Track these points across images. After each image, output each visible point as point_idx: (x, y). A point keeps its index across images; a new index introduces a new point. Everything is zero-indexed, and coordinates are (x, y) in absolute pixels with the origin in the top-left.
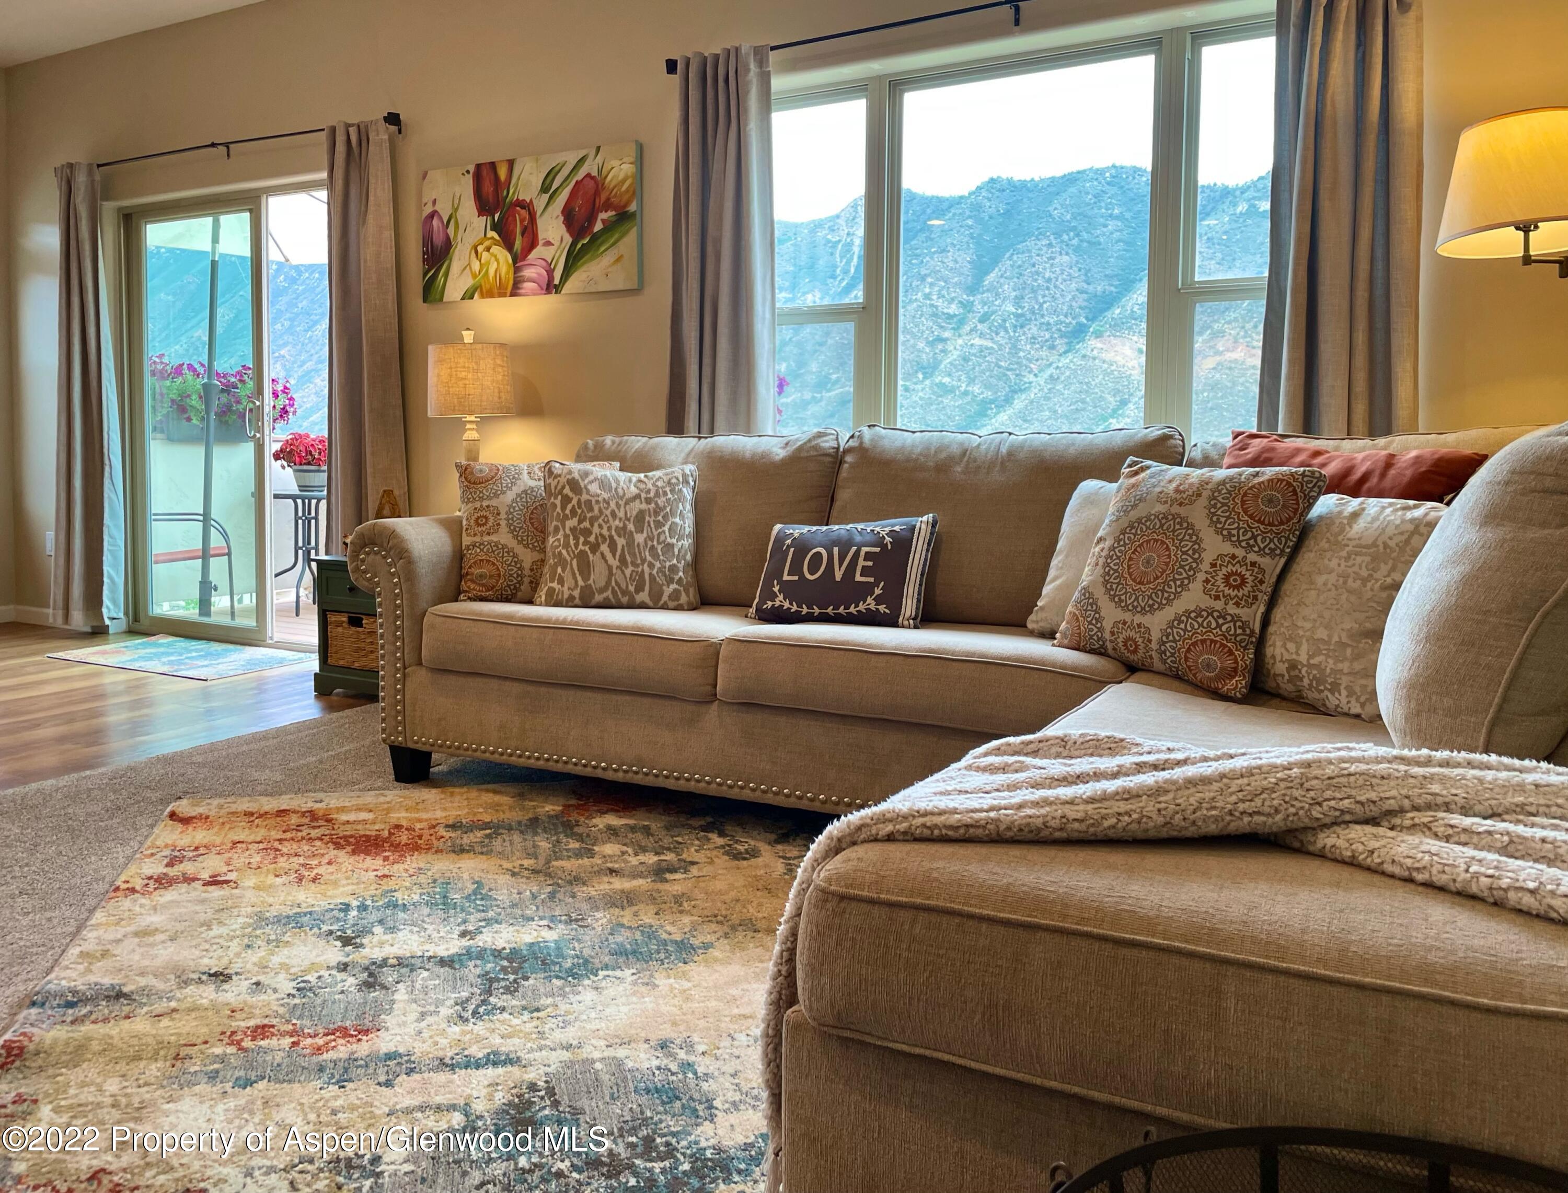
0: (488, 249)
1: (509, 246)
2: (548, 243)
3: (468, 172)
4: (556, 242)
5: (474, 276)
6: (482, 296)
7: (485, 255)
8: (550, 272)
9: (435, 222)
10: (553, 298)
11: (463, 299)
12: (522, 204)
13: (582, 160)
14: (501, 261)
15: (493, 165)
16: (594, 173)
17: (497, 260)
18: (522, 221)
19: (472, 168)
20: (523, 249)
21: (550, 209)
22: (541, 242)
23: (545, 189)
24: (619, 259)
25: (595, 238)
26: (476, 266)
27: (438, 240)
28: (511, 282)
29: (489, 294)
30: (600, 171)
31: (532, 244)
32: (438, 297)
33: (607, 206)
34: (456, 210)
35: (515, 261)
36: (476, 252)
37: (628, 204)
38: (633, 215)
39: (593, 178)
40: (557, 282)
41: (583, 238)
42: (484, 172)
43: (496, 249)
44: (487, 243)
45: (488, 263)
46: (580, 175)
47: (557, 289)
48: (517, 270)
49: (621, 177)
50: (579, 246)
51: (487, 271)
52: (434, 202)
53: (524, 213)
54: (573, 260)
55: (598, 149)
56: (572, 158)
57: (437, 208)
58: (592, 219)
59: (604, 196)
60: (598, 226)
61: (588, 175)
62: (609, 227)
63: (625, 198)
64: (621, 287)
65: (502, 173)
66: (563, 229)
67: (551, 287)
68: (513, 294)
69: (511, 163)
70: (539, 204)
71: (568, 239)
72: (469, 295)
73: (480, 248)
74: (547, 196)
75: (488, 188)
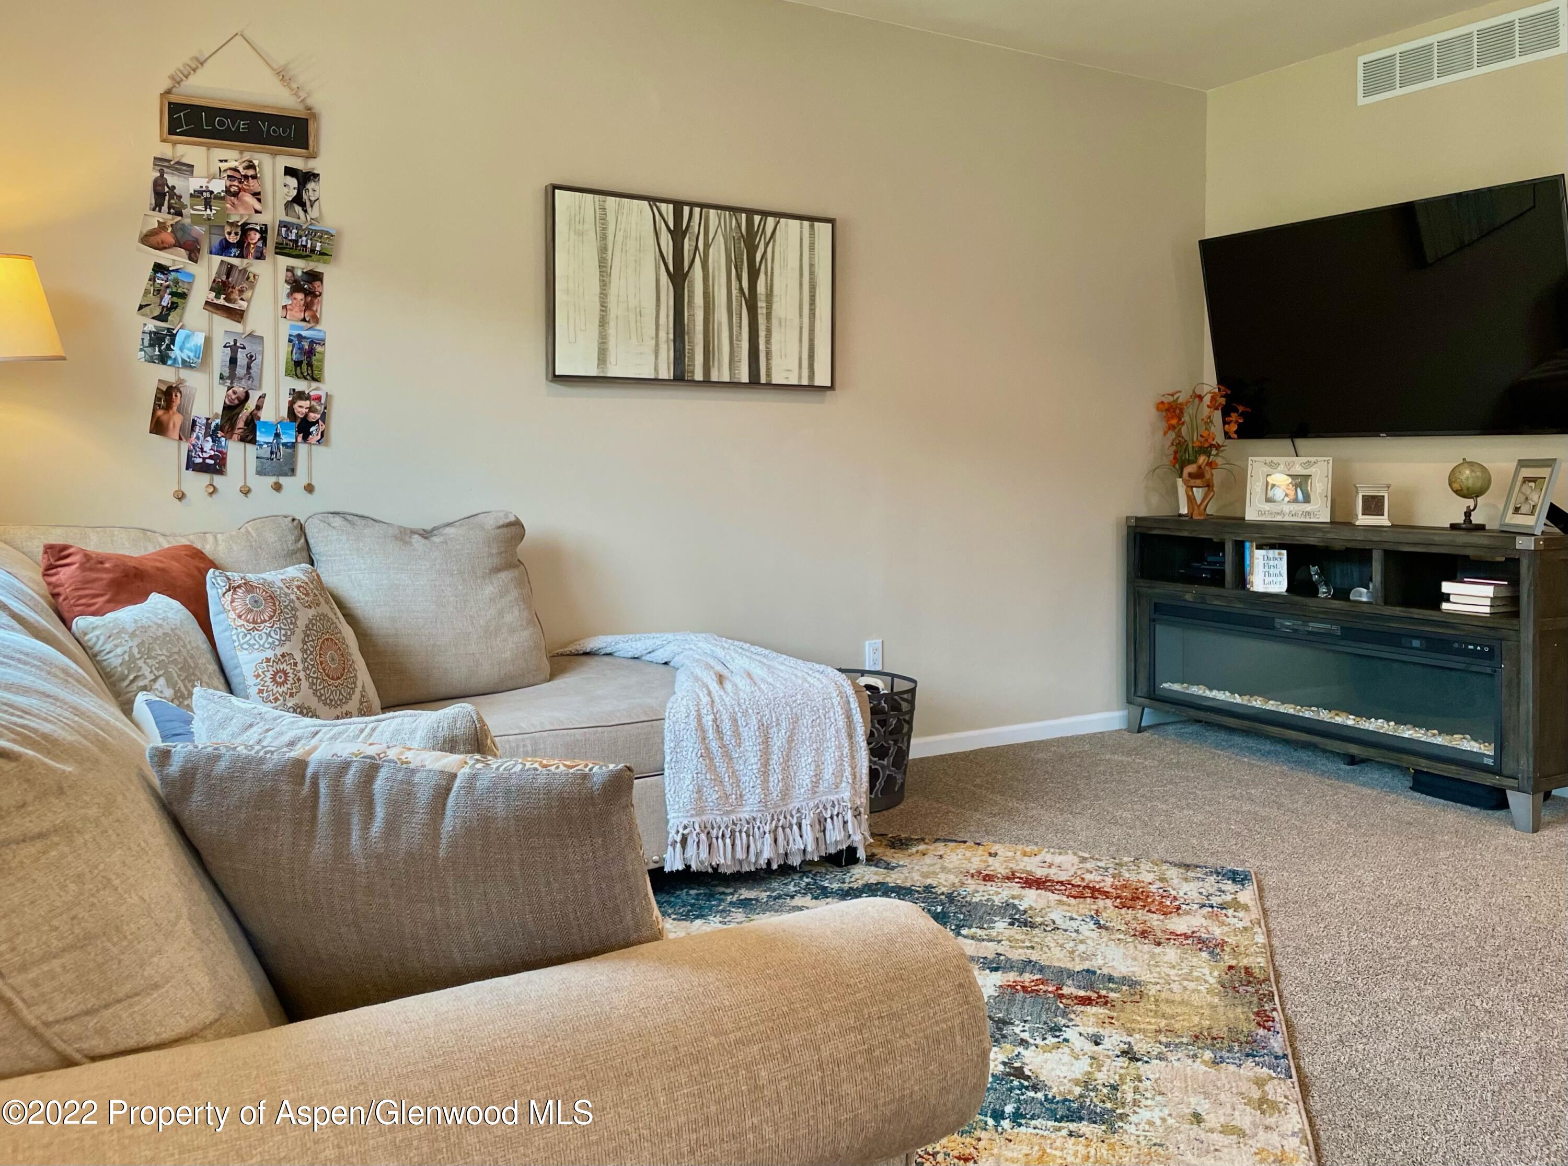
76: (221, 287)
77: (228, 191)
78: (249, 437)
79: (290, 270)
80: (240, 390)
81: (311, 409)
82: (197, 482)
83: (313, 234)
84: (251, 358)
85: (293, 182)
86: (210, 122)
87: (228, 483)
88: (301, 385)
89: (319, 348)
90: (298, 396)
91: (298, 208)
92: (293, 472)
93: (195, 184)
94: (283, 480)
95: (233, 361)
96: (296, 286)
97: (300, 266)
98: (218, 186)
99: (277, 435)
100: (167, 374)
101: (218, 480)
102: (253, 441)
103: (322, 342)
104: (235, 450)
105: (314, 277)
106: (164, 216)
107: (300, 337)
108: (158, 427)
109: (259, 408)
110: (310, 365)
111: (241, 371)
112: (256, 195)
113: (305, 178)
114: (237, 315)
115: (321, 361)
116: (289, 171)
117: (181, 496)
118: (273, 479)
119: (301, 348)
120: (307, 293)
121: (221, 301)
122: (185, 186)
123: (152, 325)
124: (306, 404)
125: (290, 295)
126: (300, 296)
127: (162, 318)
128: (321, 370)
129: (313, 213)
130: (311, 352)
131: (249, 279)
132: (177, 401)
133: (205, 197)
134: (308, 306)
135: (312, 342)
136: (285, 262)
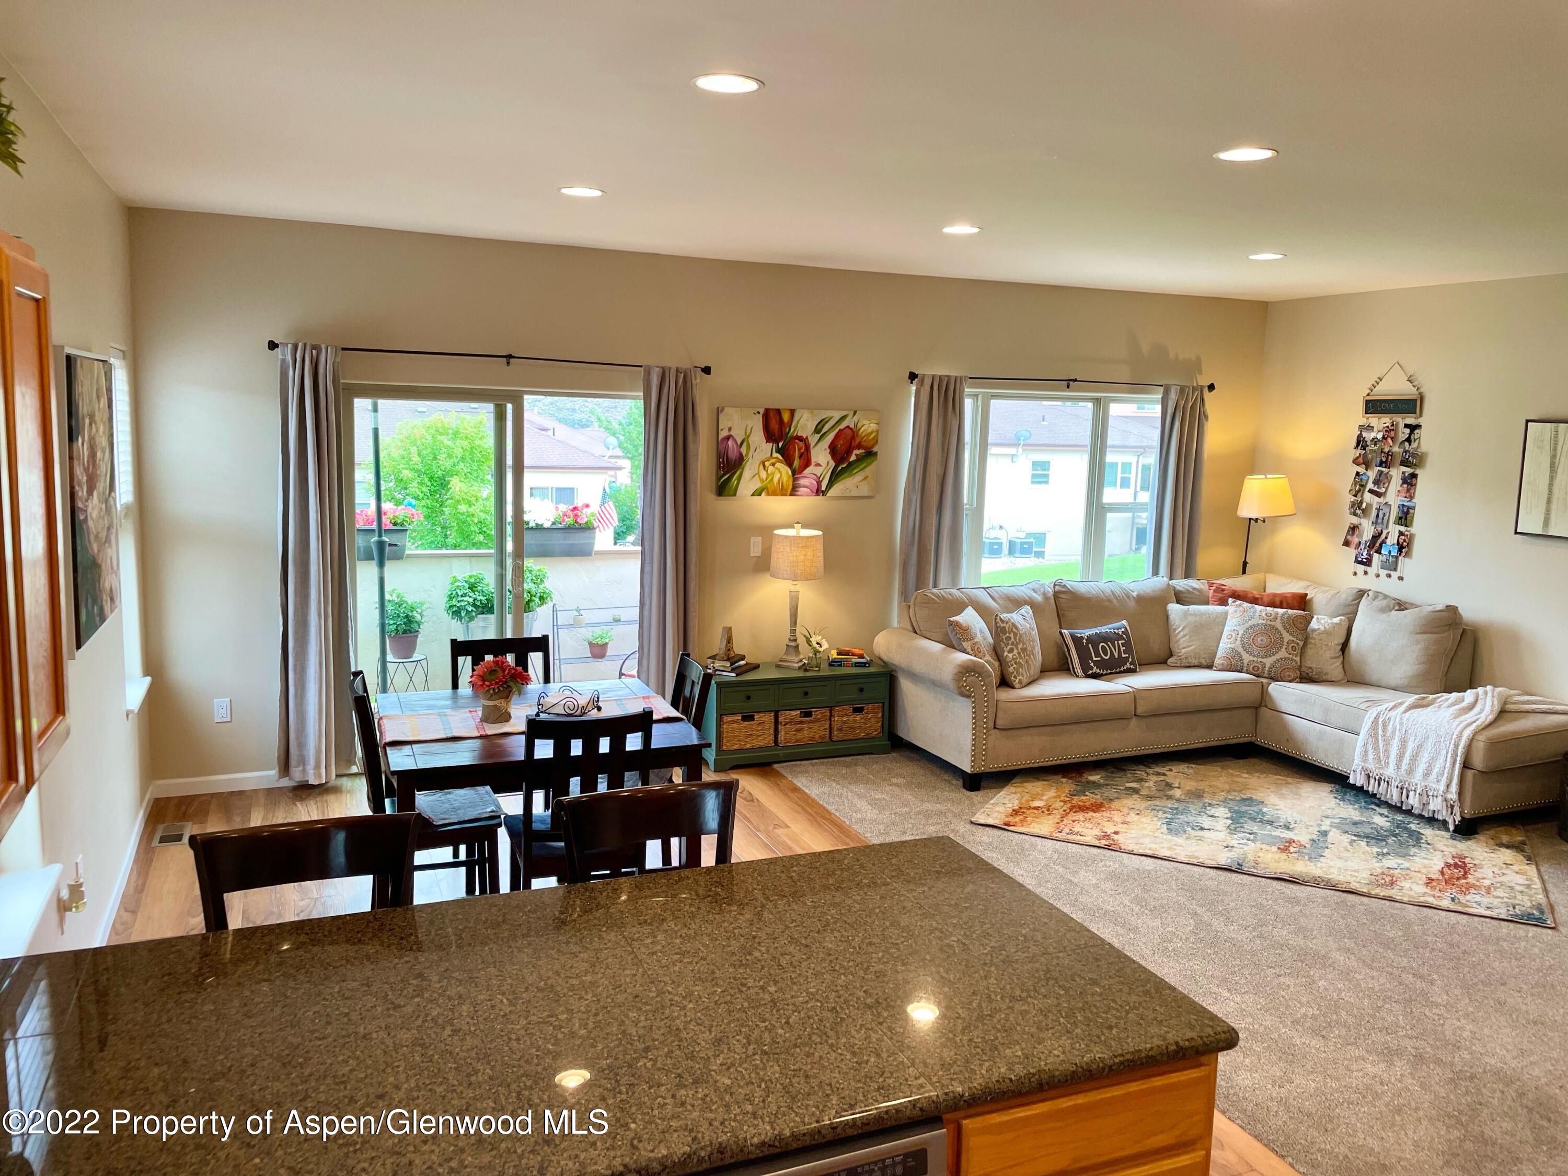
0: (773, 465)
1: (789, 463)
2: (818, 465)
3: (759, 413)
4: (824, 463)
5: (762, 481)
6: (768, 494)
7: (771, 469)
8: (819, 483)
9: (730, 443)
10: (820, 498)
11: (753, 495)
12: (800, 439)
13: (843, 418)
14: (784, 473)
15: (778, 411)
16: (852, 426)
17: (780, 472)
18: (800, 449)
19: (762, 411)
20: (800, 467)
21: (821, 444)
22: (813, 464)
23: (817, 431)
24: (865, 478)
25: (850, 464)
26: (763, 474)
27: (733, 455)
28: (791, 487)
29: (774, 493)
30: (856, 425)
31: (807, 463)
32: (731, 493)
33: (859, 446)
34: (748, 436)
35: (794, 473)
36: (764, 466)
37: (873, 446)
38: (876, 453)
39: (851, 429)
40: (823, 488)
41: (843, 463)
42: (772, 414)
43: (778, 465)
44: (773, 461)
45: (773, 474)
46: (842, 426)
47: (824, 493)
48: (795, 479)
49: (870, 430)
50: (840, 468)
51: (772, 479)
52: (730, 429)
53: (801, 444)
54: (835, 477)
55: (855, 413)
56: (837, 415)
57: (732, 433)
58: (849, 452)
59: (857, 441)
60: (853, 458)
61: (848, 427)
62: (860, 459)
63: (872, 443)
64: (866, 494)
65: (786, 417)
66: (829, 457)
67: (818, 492)
68: (791, 495)
69: (792, 412)
70: (813, 440)
71: (832, 464)
72: (758, 493)
73: (767, 464)
74: (819, 436)
75: (774, 425)
76: (1377, 482)
77: (1384, 437)
78: (1379, 552)
79: (1403, 473)
80: (1380, 529)
81: (1404, 541)
82: (1361, 568)
83: (1414, 455)
84: (1384, 515)
85: (1408, 431)
86: (1380, 406)
87: (1372, 570)
88: (1403, 529)
89: (1411, 511)
90: (1401, 533)
91: (1407, 444)
92: (1395, 570)
93: (1373, 435)
94: (1392, 573)
95: (1378, 516)
96: (1404, 481)
97: (1408, 470)
98: (1380, 436)
99: (1390, 552)
100: (1355, 520)
101: (1369, 569)
102: (1380, 553)
103: (1414, 508)
104: (1376, 557)
105: (1414, 476)
106: (1359, 451)
107: (1403, 505)
108: (1347, 543)
109: (1386, 538)
110: (1406, 519)
111: (1380, 521)
112: (1392, 438)
113: (1413, 428)
114: (1378, 495)
115: (1413, 517)
116: (1406, 426)
117: (1355, 574)
118: (1387, 572)
119: (1403, 511)
120: (1408, 484)
121: (1375, 489)
122: (1368, 436)
123: (1353, 499)
124: (1403, 537)
125: (1401, 485)
126: (1405, 486)
127: (1356, 496)
128: (1412, 521)
129: (1414, 445)
130: (1407, 513)
131: (1388, 478)
132: (1357, 532)
133: (1375, 441)
134: (1408, 491)
135: (1409, 508)
136: (1404, 469)
